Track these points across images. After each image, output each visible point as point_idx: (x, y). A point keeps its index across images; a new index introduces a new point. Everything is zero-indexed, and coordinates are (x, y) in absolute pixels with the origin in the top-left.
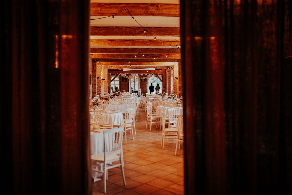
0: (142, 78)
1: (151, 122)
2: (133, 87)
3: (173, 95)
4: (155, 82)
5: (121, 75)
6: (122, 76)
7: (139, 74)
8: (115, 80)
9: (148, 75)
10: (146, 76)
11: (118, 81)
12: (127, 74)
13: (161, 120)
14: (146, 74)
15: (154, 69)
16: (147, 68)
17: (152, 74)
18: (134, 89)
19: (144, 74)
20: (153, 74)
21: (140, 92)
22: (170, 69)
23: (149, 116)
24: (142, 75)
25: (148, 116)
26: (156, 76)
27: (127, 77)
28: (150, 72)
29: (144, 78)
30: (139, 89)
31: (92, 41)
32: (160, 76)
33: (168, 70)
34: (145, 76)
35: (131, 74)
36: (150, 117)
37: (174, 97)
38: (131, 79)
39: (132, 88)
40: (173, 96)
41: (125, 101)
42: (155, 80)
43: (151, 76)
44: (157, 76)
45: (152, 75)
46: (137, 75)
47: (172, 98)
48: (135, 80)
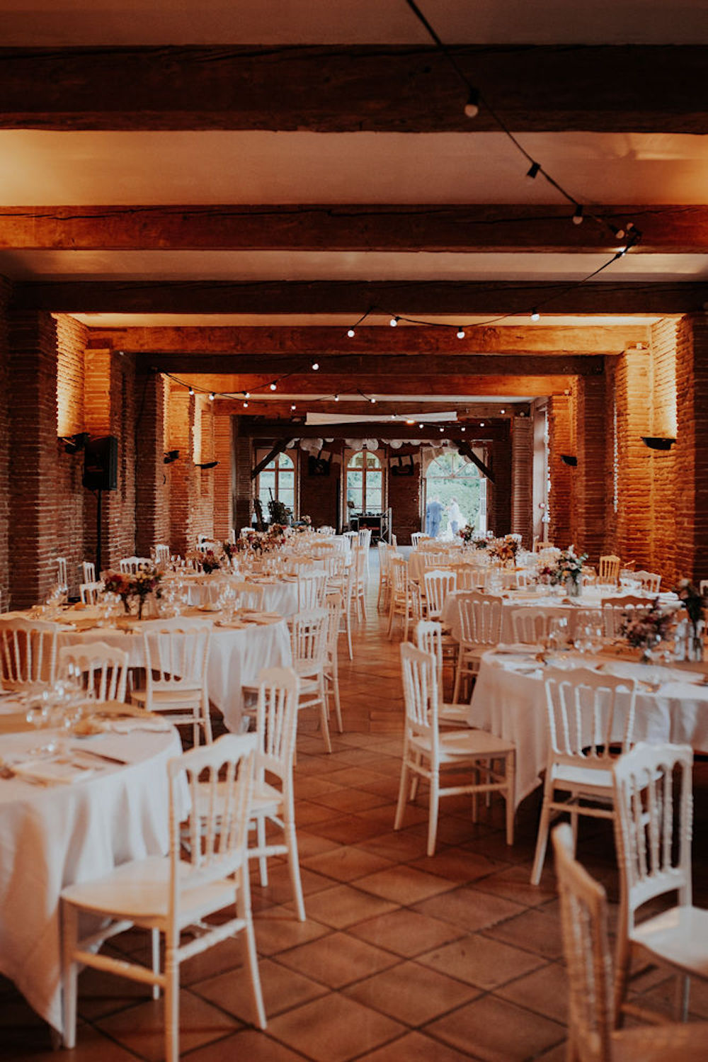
0: (394, 462)
1: (437, 793)
2: (358, 501)
3: (572, 561)
4: (455, 480)
5: (297, 444)
6: (304, 449)
7: (385, 441)
8: (277, 470)
9: (425, 449)
10: (416, 449)
11: (292, 474)
12: (329, 440)
13: (509, 768)
14: (415, 442)
15: (452, 416)
16: (421, 412)
17: (443, 441)
18: (360, 511)
19: (406, 441)
20: (448, 441)
21: (388, 522)
22: (527, 415)
23: (415, 735)
24: (396, 444)
25: (409, 732)
26: (461, 453)
27: (326, 456)
28: (431, 431)
29: (406, 461)
30: (384, 508)
31: (63, 216)
32: (478, 452)
33: (518, 422)
34: (408, 450)
35: (348, 441)
36: (427, 746)
37: (575, 573)
38: (349, 466)
39: (352, 506)
40: (569, 564)
41: (285, 590)
42: (456, 469)
43: (439, 452)
44: (465, 451)
45: (445, 445)
46: (372, 444)
47: (566, 573)
48: (365, 470)
